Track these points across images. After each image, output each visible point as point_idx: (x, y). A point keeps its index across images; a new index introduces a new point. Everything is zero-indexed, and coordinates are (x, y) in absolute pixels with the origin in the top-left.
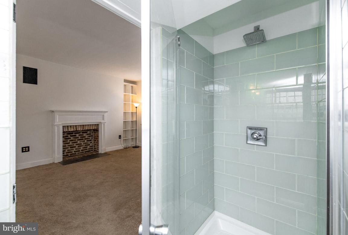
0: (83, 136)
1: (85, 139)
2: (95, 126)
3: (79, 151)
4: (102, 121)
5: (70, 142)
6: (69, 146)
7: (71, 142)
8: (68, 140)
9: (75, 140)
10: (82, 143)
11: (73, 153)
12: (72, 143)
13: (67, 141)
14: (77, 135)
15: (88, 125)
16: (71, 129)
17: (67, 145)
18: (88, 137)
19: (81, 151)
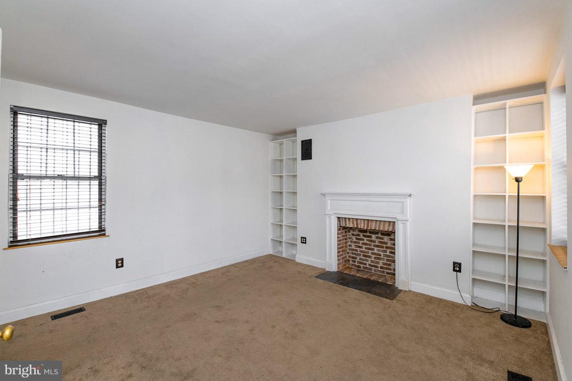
0: (383, 241)
1: (387, 248)
2: (389, 225)
3: (377, 267)
4: (399, 217)
5: (362, 247)
6: (362, 251)
7: (364, 246)
8: (361, 242)
9: (370, 245)
10: (382, 254)
11: (368, 266)
12: (366, 248)
13: (359, 243)
14: (374, 237)
15: (376, 221)
16: (349, 224)
17: (359, 249)
18: (391, 244)
19: (379, 269)
